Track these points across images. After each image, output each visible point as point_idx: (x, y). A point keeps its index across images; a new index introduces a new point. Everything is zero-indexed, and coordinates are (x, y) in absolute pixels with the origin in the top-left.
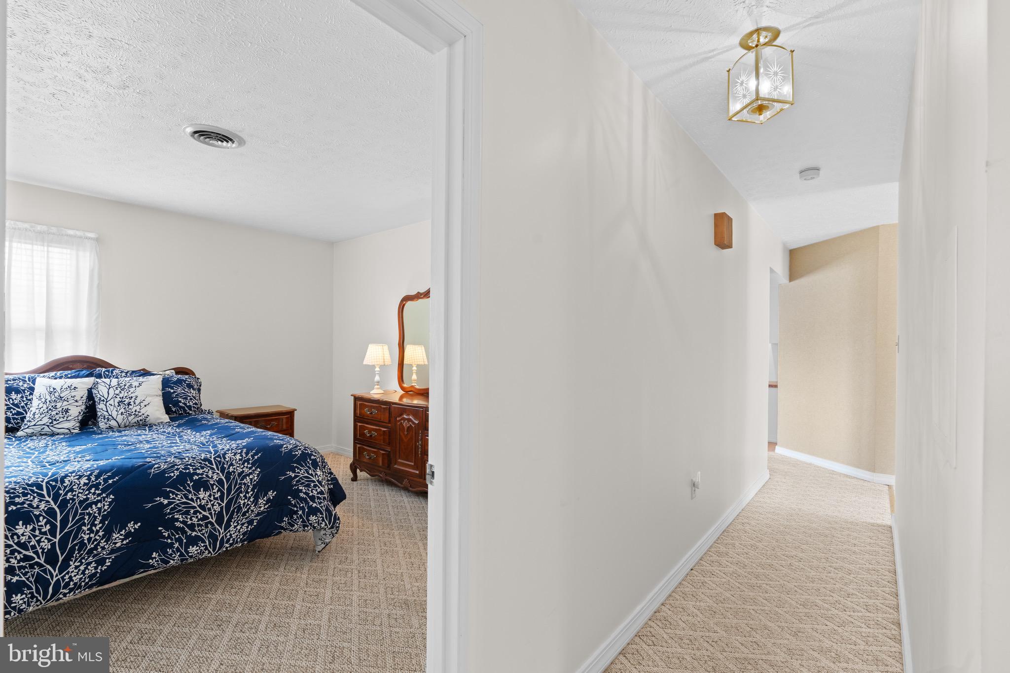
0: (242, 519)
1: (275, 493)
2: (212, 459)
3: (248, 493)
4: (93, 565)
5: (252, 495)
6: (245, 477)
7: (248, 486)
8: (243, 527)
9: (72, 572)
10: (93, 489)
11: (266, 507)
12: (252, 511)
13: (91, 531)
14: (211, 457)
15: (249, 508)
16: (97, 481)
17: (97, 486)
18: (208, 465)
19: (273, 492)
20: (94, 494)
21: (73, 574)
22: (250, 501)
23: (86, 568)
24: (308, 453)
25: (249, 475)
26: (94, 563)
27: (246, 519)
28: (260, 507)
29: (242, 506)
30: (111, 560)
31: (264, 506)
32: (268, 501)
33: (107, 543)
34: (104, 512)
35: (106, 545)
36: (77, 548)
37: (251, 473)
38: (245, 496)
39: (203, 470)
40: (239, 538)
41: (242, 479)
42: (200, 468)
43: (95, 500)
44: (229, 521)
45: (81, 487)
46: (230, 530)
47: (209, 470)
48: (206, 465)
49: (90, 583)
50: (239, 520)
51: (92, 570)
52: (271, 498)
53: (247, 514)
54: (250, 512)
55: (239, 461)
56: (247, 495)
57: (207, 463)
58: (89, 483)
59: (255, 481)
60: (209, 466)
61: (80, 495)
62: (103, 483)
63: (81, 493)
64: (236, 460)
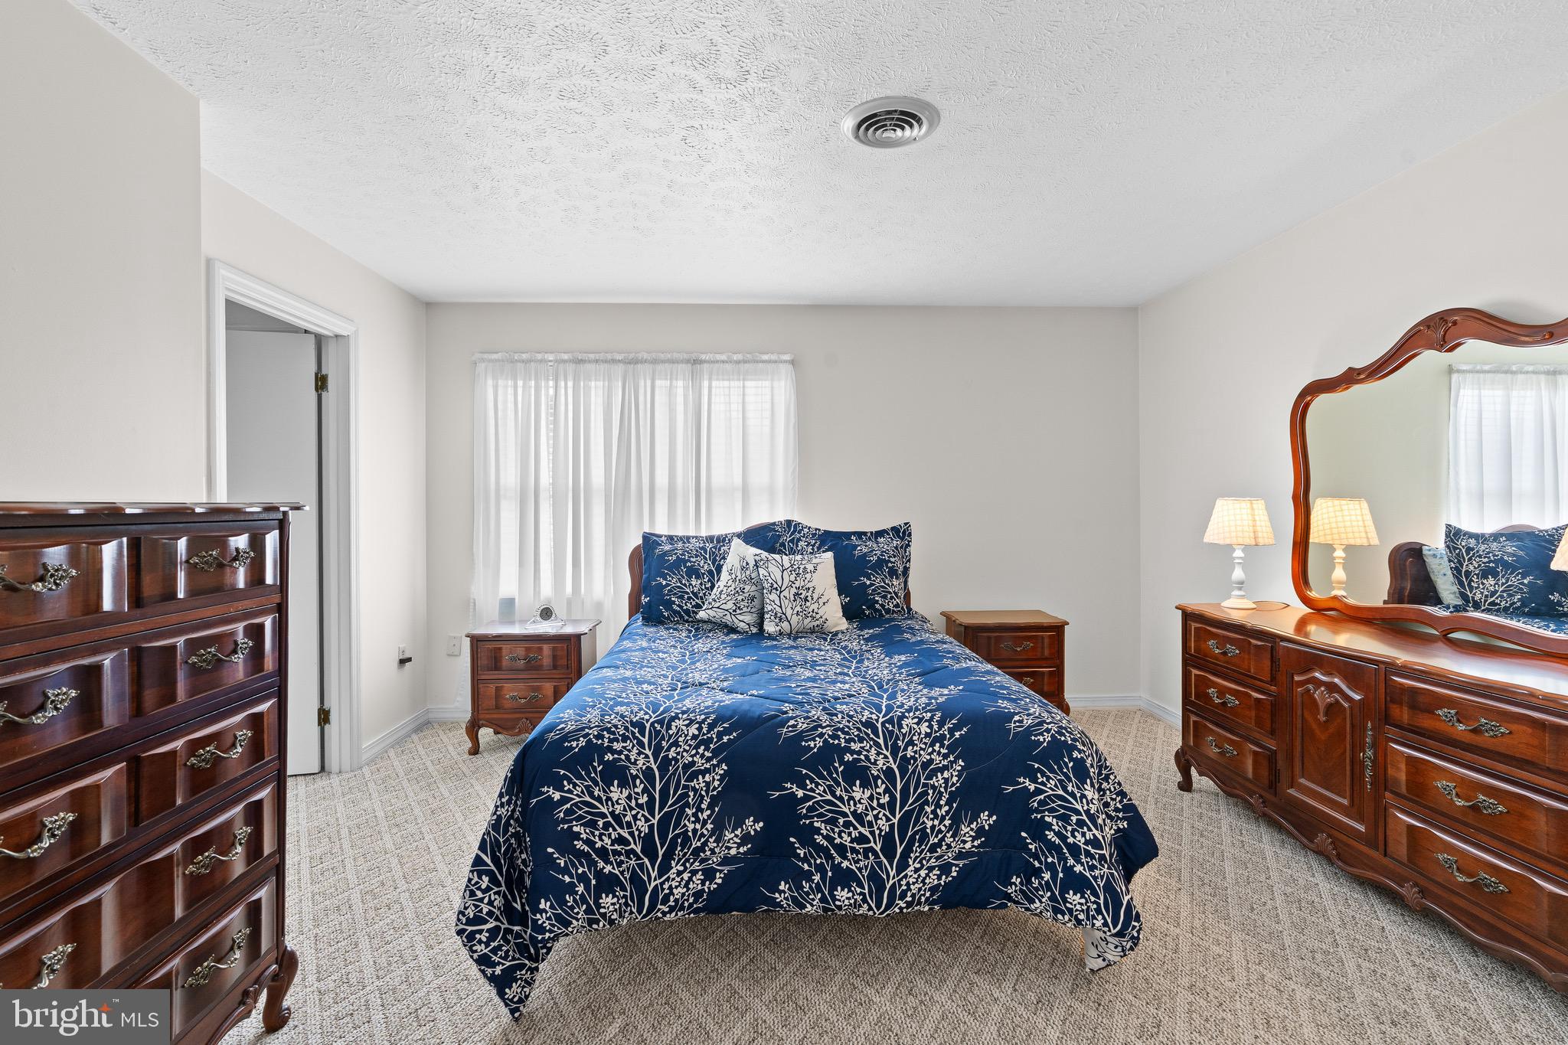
0: (931, 858)
1: (994, 818)
2: (879, 726)
3: (940, 807)
4: (700, 876)
5: (947, 813)
6: (933, 774)
7: (941, 793)
8: (931, 875)
9: (673, 879)
10: (703, 747)
11: (976, 843)
12: (949, 846)
13: (698, 820)
14: (877, 721)
15: (942, 840)
16: (709, 735)
17: (706, 743)
18: (872, 736)
19: (990, 816)
20: (702, 756)
21: (674, 884)
22: (944, 825)
23: (690, 879)
24: (1065, 742)
25: (942, 770)
26: (700, 873)
27: (937, 858)
28: (965, 842)
29: (928, 831)
30: (722, 876)
31: (973, 841)
32: (980, 832)
33: (718, 846)
34: (712, 791)
35: (717, 847)
36: (679, 841)
37: (945, 768)
38: (934, 812)
39: (862, 745)
40: (924, 895)
41: (929, 777)
42: (856, 739)
43: (703, 768)
44: (906, 855)
45: (688, 740)
46: (906, 875)
47: (871, 747)
48: (868, 735)
49: (695, 906)
50: (924, 858)
51: (698, 885)
52: (987, 827)
53: (938, 850)
54: (944, 847)
55: (925, 737)
56: (938, 810)
57: (869, 732)
58: (698, 735)
59: (953, 785)
60: (872, 739)
61: (685, 754)
62: (715, 740)
63: (687, 751)
64: (919, 734)
